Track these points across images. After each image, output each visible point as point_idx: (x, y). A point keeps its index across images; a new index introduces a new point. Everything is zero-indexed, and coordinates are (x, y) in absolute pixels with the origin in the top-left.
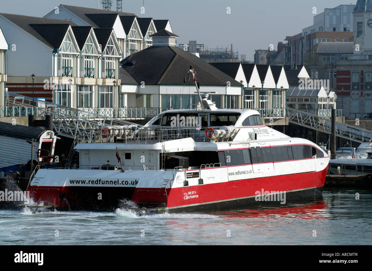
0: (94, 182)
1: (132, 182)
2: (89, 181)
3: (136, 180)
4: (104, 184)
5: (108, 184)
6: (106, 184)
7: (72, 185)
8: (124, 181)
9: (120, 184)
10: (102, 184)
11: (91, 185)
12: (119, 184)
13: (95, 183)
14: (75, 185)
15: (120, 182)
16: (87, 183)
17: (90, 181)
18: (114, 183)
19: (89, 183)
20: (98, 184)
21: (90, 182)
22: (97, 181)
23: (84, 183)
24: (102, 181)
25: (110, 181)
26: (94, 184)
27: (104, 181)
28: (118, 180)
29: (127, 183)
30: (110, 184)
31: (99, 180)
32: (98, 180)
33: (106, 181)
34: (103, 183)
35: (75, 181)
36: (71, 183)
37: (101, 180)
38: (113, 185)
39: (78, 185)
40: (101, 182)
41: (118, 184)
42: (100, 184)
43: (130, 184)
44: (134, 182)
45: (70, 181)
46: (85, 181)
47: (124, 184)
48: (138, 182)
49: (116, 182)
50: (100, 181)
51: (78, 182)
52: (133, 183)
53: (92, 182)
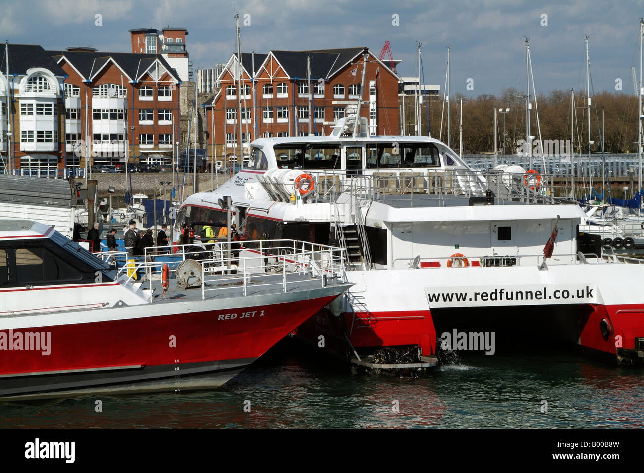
0: (487, 296)
1: (578, 291)
2: (476, 294)
3: (587, 288)
4: (512, 298)
5: (522, 298)
6: (517, 299)
7: (435, 305)
8: (559, 291)
9: (550, 298)
10: (508, 299)
11: (480, 303)
12: (548, 297)
13: (489, 298)
14: (441, 304)
15: (550, 293)
16: (470, 300)
17: (478, 294)
18: (536, 295)
19: (475, 300)
20: (496, 299)
21: (479, 297)
22: (496, 293)
23: (464, 300)
24: (507, 293)
25: (527, 293)
26: (487, 300)
27: (512, 293)
28: (545, 289)
29: (566, 294)
30: (527, 298)
31: (499, 291)
32: (496, 290)
33: (517, 293)
34: (509, 297)
35: (455, 296)
36: (431, 301)
37: (505, 292)
38: (534, 302)
39: (448, 305)
40: (504, 295)
41: (545, 298)
42: (501, 299)
43: (573, 297)
44: (583, 291)
45: (429, 295)
46: (466, 294)
47: (559, 298)
48: (591, 290)
49: (541, 294)
50: (501, 293)
51: (448, 298)
52: (580, 295)
53: (482, 296)
